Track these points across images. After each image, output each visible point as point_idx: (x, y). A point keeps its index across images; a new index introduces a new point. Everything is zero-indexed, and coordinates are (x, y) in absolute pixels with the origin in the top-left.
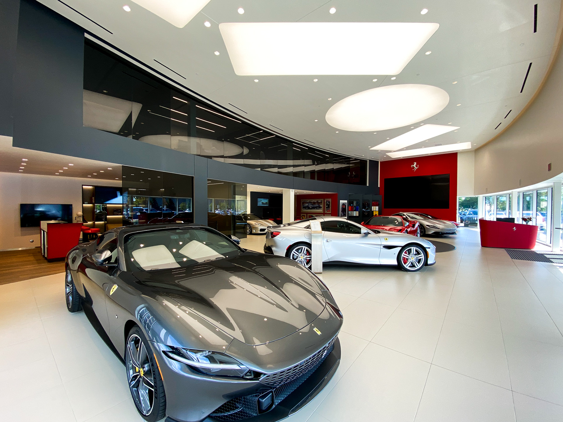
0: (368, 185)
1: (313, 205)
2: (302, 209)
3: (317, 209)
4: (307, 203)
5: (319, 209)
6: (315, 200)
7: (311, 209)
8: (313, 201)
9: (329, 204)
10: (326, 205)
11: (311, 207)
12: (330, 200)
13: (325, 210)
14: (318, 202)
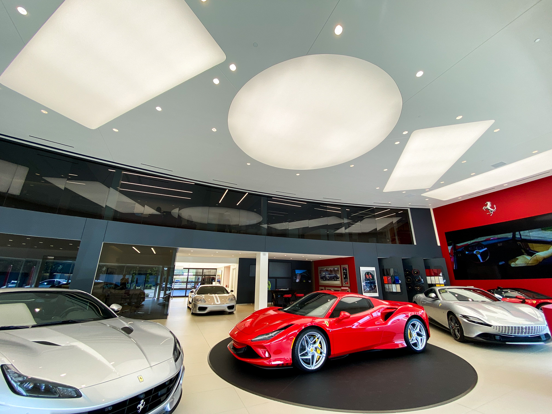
0: (415, 244)
1: (330, 274)
2: (320, 280)
3: (334, 280)
4: (324, 271)
5: (336, 280)
6: (332, 268)
7: (329, 280)
8: (331, 268)
9: (347, 272)
10: (344, 275)
11: (328, 277)
12: (346, 266)
13: (343, 282)
14: (334, 270)
